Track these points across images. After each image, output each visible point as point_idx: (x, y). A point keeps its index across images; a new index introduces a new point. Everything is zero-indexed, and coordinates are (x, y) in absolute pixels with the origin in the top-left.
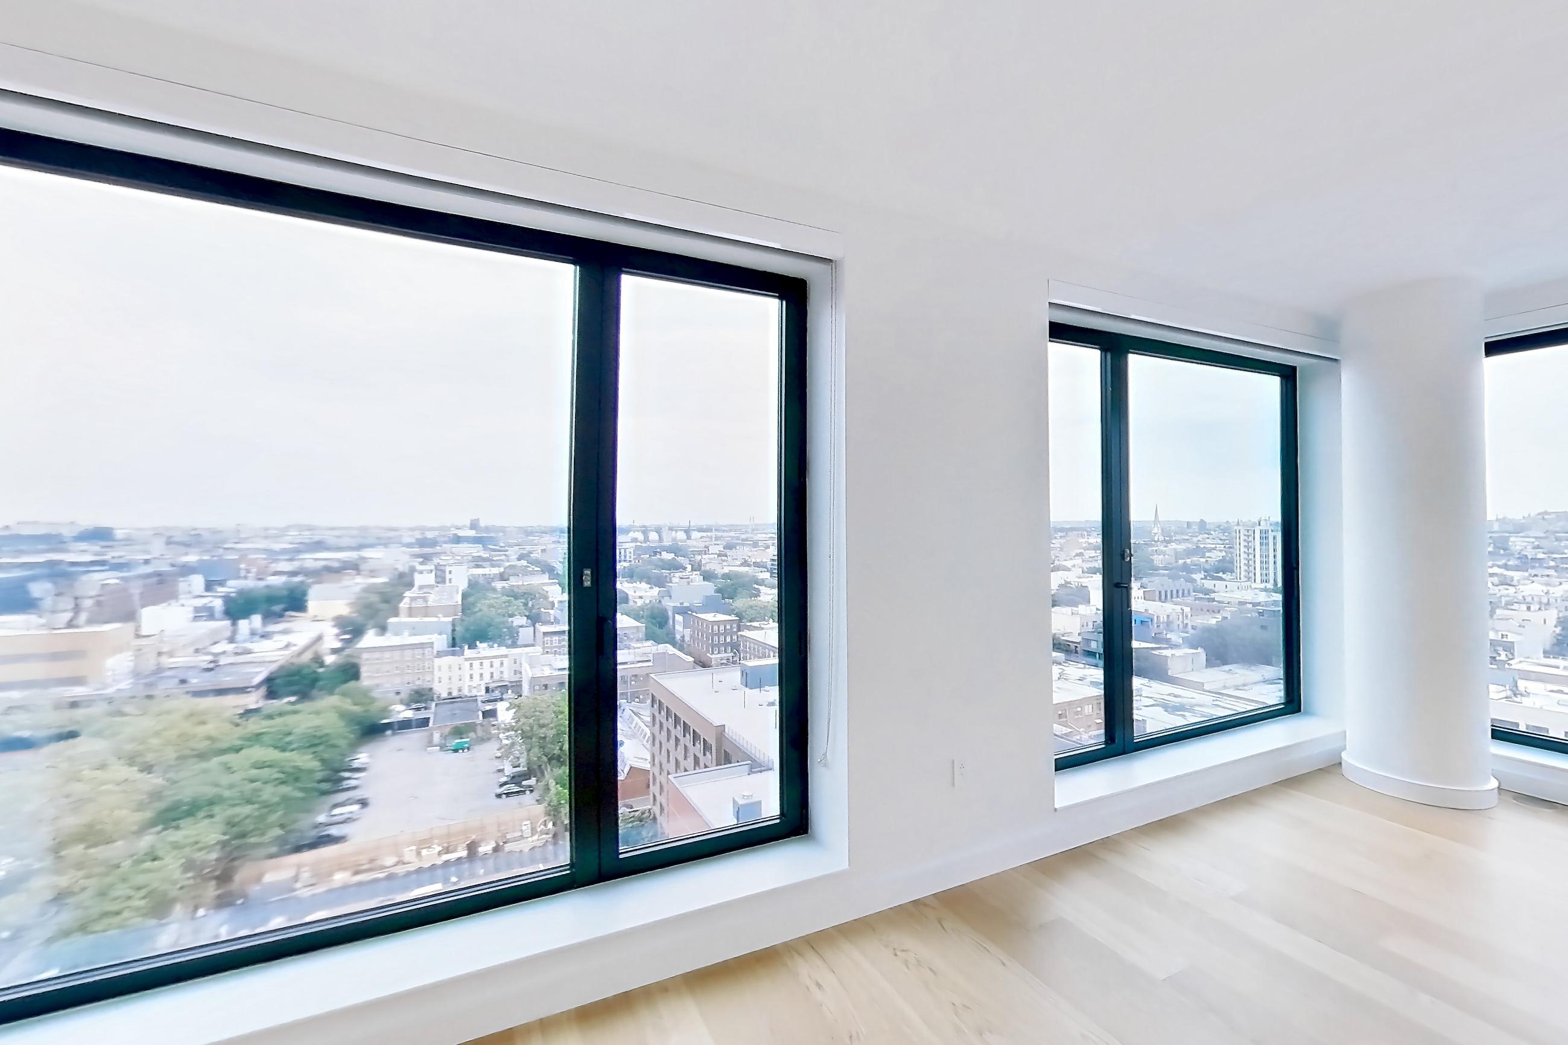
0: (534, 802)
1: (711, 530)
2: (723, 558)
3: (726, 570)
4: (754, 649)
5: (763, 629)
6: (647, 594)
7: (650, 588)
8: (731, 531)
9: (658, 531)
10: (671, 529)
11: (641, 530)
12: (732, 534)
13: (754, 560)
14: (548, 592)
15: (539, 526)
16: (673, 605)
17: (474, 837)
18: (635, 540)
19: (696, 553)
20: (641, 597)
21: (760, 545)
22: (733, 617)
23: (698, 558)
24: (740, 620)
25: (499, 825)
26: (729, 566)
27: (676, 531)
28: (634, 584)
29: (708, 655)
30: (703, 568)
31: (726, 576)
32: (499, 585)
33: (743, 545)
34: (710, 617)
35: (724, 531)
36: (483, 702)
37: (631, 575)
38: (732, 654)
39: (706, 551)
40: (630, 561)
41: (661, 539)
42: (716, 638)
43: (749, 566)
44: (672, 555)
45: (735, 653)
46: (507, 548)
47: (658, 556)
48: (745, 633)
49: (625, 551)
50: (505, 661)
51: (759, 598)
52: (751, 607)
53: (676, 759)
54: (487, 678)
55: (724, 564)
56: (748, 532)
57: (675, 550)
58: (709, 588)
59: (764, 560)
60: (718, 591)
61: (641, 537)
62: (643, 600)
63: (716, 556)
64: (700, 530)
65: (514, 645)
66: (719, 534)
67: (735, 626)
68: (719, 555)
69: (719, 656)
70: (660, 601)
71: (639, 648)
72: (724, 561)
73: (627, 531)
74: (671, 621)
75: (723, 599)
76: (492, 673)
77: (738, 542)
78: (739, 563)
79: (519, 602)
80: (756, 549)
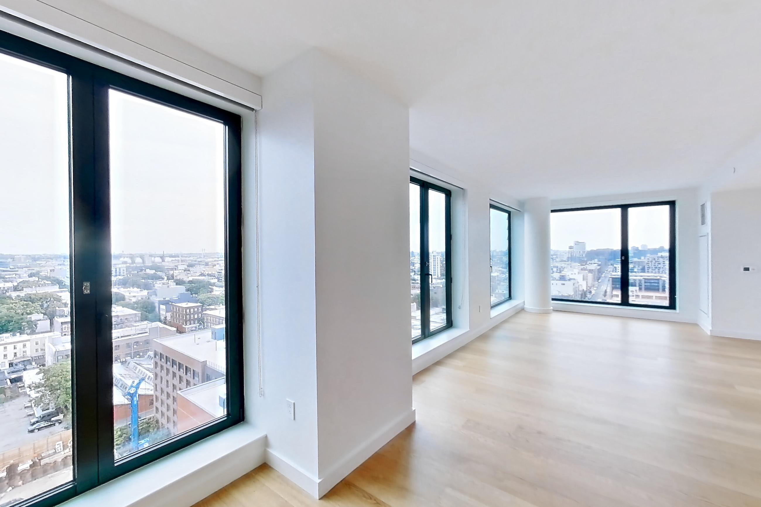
0: (63, 429)
1: (178, 257)
2: (188, 272)
3: (191, 279)
4: (213, 320)
5: (217, 309)
6: (138, 294)
7: (140, 291)
8: (190, 257)
9: (142, 257)
10: (151, 256)
11: (129, 257)
12: (191, 258)
13: (207, 273)
14: (61, 297)
15: (44, 255)
16: (158, 299)
17: (12, 462)
18: (125, 263)
19: (169, 269)
20: (134, 296)
21: (209, 264)
22: (199, 304)
23: (171, 272)
24: (203, 306)
25: (34, 449)
26: (192, 276)
27: (155, 257)
28: (129, 289)
29: (183, 326)
30: (175, 278)
31: (191, 282)
32: (14, 294)
33: (199, 264)
34: (184, 305)
35: (186, 257)
36: (8, 373)
37: (124, 283)
38: (198, 324)
39: (176, 268)
40: (123, 275)
41: (144, 262)
42: (188, 316)
43: (205, 276)
44: (154, 271)
45: (200, 324)
46: (17, 269)
47: (143, 272)
48: (208, 312)
49: (120, 270)
50: (28, 344)
51: (213, 293)
52: (209, 298)
53: (161, 388)
54: (10, 357)
55: (189, 275)
56: (201, 258)
57: (157, 268)
58: (182, 289)
59: (213, 273)
60: (188, 290)
61: (129, 261)
62: (136, 298)
63: (183, 271)
64: (171, 256)
65: (33, 332)
66: (183, 259)
67: (200, 309)
68: (185, 271)
69: (190, 326)
70: (149, 298)
71: (138, 326)
72: (188, 273)
73: (118, 257)
74: (157, 309)
75: (192, 294)
76: (15, 353)
77: (195, 263)
78: (199, 274)
79: (37, 304)
80: (208, 267)
